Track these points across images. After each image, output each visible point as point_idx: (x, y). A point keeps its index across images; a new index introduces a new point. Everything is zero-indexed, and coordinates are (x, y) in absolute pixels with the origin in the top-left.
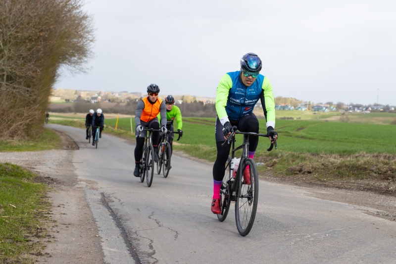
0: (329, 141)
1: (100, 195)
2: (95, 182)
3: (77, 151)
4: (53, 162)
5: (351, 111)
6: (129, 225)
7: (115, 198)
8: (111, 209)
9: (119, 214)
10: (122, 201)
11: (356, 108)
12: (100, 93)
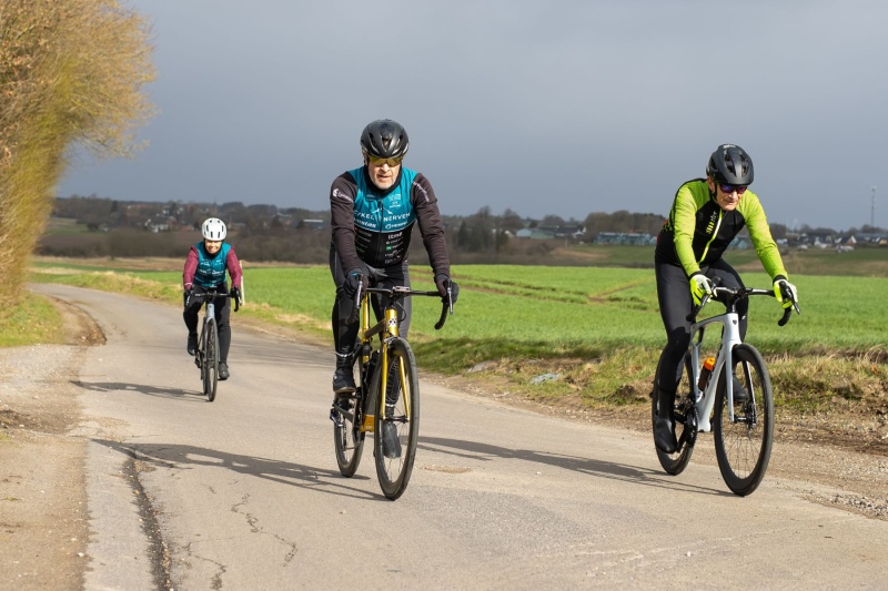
5: (804, 247)
6: (175, 526)
8: (142, 489)
9: (159, 500)
11: (817, 238)
12: (173, 207)
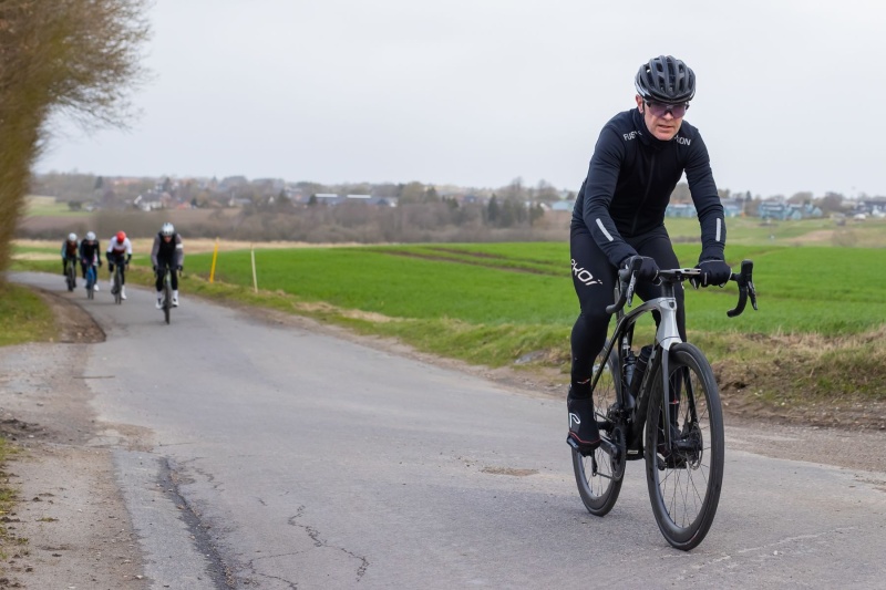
0: (799, 298)
1: (158, 466)
2: (144, 430)
3: (98, 347)
4: (28, 377)
5: (862, 216)
6: (232, 543)
7: (197, 471)
8: (185, 503)
9: (208, 515)
10: (218, 478)
11: (875, 207)
12: (167, 183)
